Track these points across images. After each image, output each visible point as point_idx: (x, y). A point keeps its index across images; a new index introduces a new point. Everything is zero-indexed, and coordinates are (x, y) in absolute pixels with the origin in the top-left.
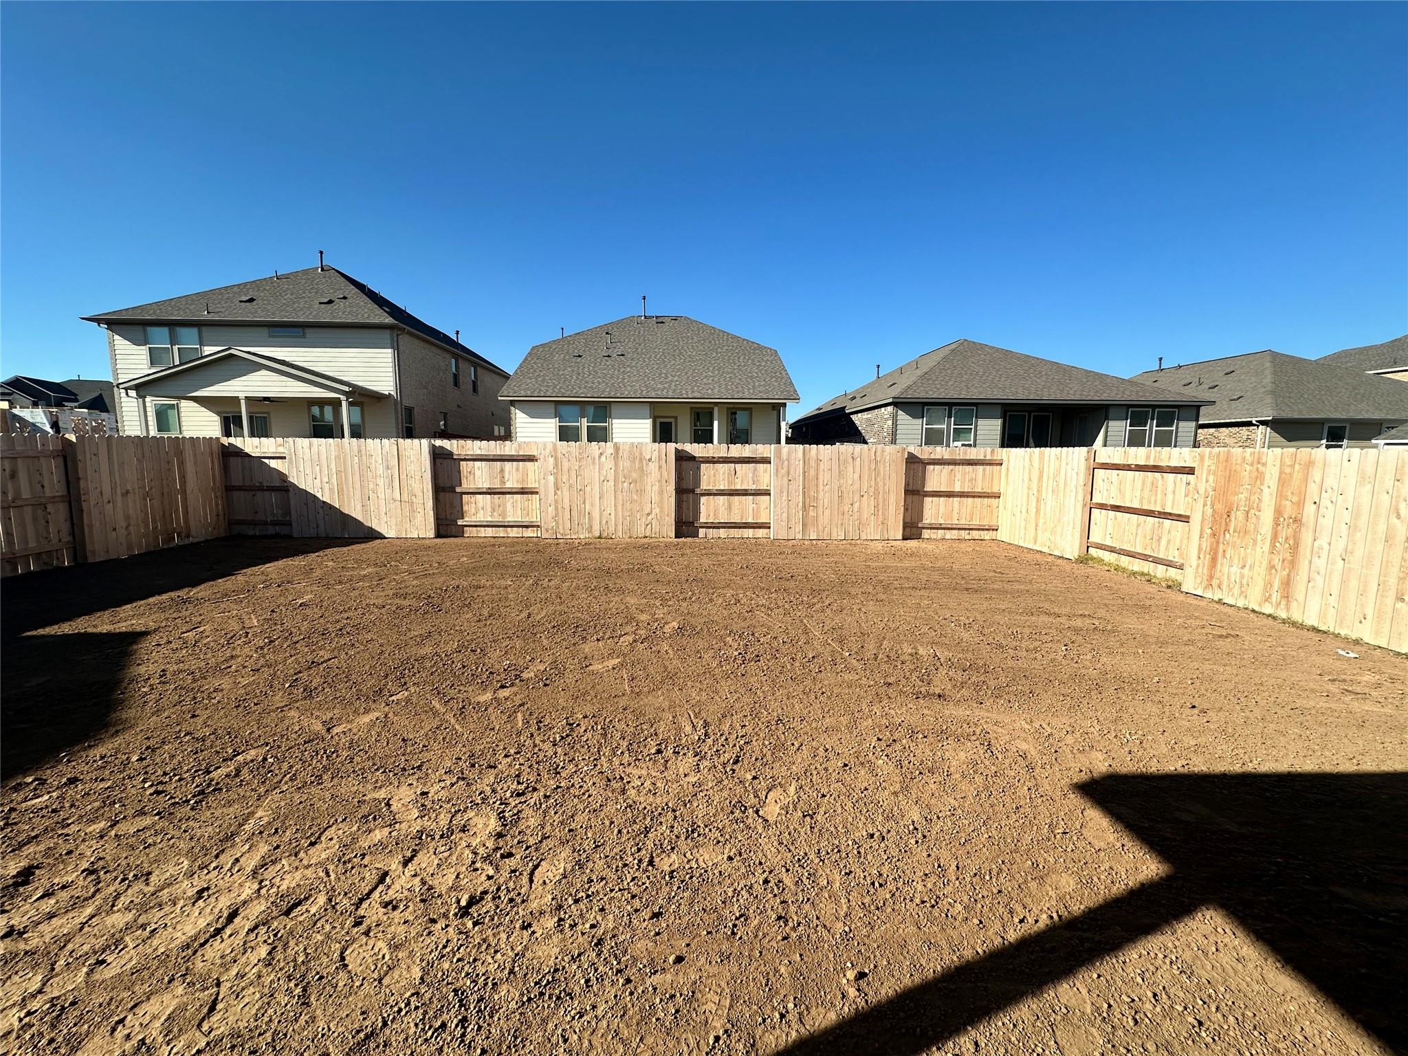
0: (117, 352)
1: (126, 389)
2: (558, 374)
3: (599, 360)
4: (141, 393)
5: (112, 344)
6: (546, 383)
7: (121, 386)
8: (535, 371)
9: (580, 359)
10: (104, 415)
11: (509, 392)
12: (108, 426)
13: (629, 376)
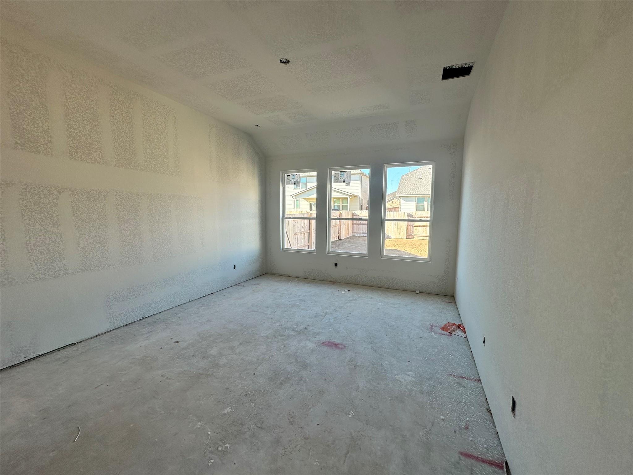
2: (415, 186)
3: (429, 180)
6: (411, 190)
8: (406, 185)
9: (421, 180)
11: (399, 194)
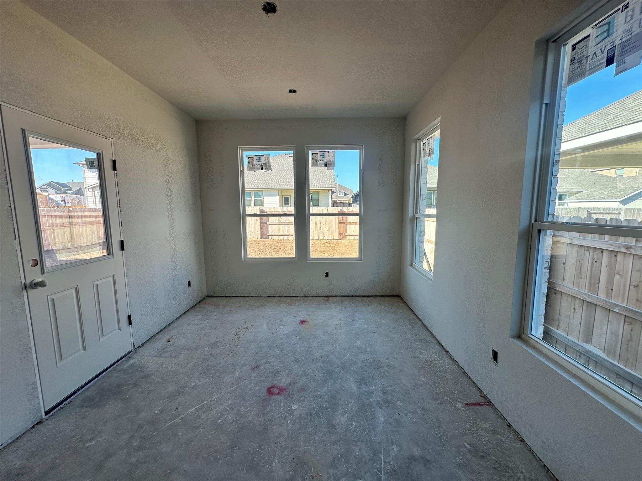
0: (86, 175)
1: (88, 189)
4: (94, 190)
5: (84, 172)
7: (87, 188)
10: (82, 197)
12: (83, 201)
13: (272, 180)
